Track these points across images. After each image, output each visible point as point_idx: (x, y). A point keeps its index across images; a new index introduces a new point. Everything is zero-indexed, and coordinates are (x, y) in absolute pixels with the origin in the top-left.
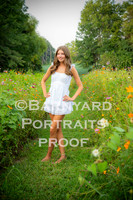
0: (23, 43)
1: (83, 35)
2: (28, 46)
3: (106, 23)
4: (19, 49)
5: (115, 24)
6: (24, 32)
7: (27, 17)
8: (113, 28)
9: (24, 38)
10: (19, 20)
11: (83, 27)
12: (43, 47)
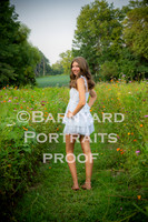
0: (15, 55)
1: (80, 44)
2: (20, 58)
3: (105, 29)
4: (10, 61)
5: (115, 30)
6: (15, 42)
7: (18, 25)
8: (113, 36)
9: (16, 49)
10: (9, 29)
11: (79, 35)
12: (36, 59)
